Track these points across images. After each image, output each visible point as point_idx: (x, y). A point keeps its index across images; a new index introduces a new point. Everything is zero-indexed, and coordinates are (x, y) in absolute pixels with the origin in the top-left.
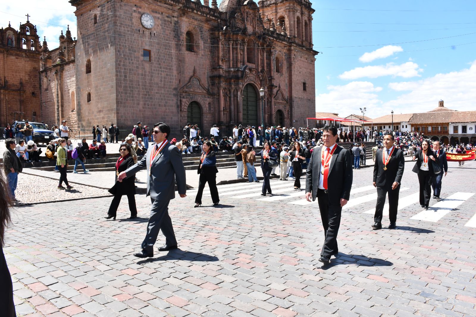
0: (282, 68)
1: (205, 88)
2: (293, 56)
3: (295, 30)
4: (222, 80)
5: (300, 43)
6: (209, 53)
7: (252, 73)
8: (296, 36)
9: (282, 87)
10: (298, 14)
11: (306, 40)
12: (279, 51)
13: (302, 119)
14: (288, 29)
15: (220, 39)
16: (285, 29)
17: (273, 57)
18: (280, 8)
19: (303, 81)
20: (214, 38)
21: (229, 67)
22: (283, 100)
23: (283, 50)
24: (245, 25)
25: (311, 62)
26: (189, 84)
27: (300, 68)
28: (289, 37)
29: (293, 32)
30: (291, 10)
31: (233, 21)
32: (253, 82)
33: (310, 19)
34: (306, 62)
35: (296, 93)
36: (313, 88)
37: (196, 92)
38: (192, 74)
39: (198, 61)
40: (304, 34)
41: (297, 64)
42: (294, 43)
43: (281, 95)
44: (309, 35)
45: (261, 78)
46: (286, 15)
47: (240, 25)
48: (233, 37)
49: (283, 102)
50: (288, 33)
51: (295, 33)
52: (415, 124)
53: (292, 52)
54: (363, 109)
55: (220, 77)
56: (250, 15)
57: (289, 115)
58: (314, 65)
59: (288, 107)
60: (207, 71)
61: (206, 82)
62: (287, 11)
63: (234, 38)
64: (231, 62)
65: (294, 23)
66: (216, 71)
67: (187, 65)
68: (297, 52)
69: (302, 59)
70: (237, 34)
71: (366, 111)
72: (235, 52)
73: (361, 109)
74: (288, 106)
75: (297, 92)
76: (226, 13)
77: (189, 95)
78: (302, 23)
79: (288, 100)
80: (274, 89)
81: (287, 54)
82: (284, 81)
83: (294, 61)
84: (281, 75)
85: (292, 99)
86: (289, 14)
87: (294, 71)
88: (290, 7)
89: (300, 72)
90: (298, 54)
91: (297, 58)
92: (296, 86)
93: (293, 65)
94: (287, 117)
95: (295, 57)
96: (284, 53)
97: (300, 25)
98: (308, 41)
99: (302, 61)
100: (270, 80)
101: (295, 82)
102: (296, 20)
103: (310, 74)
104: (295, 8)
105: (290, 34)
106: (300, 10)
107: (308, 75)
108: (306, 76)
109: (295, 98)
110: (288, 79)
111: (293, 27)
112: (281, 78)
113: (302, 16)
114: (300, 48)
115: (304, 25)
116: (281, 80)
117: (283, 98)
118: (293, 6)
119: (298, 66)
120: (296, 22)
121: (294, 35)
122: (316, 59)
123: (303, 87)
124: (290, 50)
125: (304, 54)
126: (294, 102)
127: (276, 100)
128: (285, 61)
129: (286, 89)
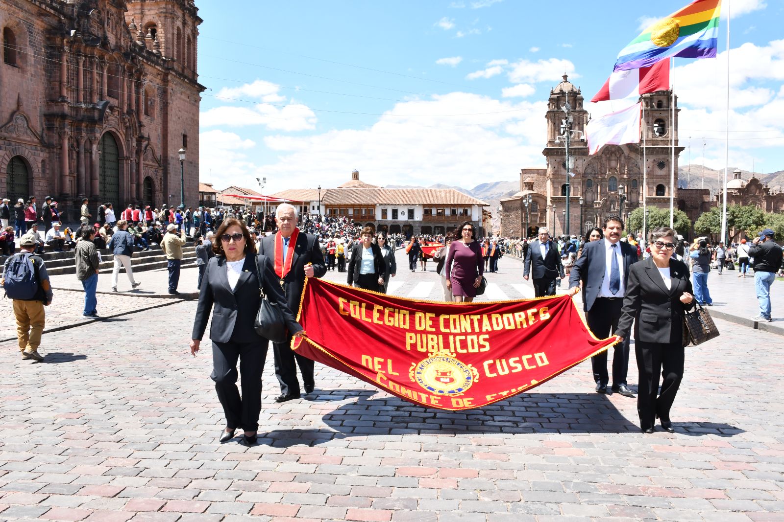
0: (153, 109)
1: (37, 133)
2: (170, 91)
3: (173, 48)
4: (67, 122)
5: (180, 70)
6: (44, 73)
7: (114, 115)
8: (176, 58)
9: (153, 140)
10: (179, 23)
11: (189, 67)
12: (150, 81)
14: (163, 45)
15: (64, 51)
16: (158, 45)
17: (142, 90)
18: (149, 8)
19: (183, 133)
20: (52, 47)
21: (78, 101)
22: (153, 162)
23: (155, 79)
24: (105, 32)
26: (10, 124)
27: (180, 111)
28: (164, 58)
29: (171, 53)
30: (169, 15)
31: (84, 22)
32: (114, 130)
33: (195, 33)
34: (187, 102)
35: (173, 150)
37: (20, 140)
38: (14, 107)
39: (24, 84)
40: (186, 56)
41: (174, 103)
42: (172, 69)
43: (151, 152)
44: (192, 59)
45: (128, 124)
46: (160, 22)
47: (95, 30)
48: (85, 50)
49: (154, 164)
50: (162, 50)
51: (173, 54)
52: (331, 205)
53: (169, 83)
54: (261, 179)
55: (63, 116)
56: (113, 15)
57: (163, 186)
58: (198, 107)
59: (160, 173)
60: (39, 104)
61: (39, 124)
62: (162, 15)
63: (87, 52)
64: (82, 93)
65: (173, 38)
66: (56, 105)
67: (6, 89)
68: (176, 85)
69: (182, 97)
70: (94, 47)
71: (265, 182)
72: (88, 76)
73: (258, 180)
74: (161, 171)
76: (73, 5)
77: (10, 145)
78: (184, 38)
79: (161, 161)
80: (143, 142)
81: (161, 86)
82: (155, 130)
83: (171, 98)
84: (151, 120)
85: (168, 161)
86: (165, 21)
87: (171, 115)
88: (167, 10)
89: (179, 117)
90: (178, 88)
91: (176, 95)
92: (174, 140)
93: (169, 105)
94: (159, 189)
95: (173, 93)
96: (157, 85)
97: (180, 42)
98: (191, 69)
99: (182, 99)
100: (139, 128)
101: (172, 132)
102: (176, 33)
103: (192, 120)
104: (175, 13)
105: (165, 54)
106: (182, 17)
107: (190, 123)
108: (187, 124)
109: (172, 159)
110: (161, 128)
111: (172, 44)
112: (151, 125)
113: (185, 28)
114: (180, 78)
115: (186, 42)
116: (151, 129)
117: (154, 158)
118: (172, 9)
119: (176, 107)
120: (176, 36)
121: (172, 57)
122: (202, 98)
123: (183, 142)
124: (166, 81)
125: (185, 89)
126: (170, 165)
127: (144, 161)
128: (157, 97)
129: (159, 144)
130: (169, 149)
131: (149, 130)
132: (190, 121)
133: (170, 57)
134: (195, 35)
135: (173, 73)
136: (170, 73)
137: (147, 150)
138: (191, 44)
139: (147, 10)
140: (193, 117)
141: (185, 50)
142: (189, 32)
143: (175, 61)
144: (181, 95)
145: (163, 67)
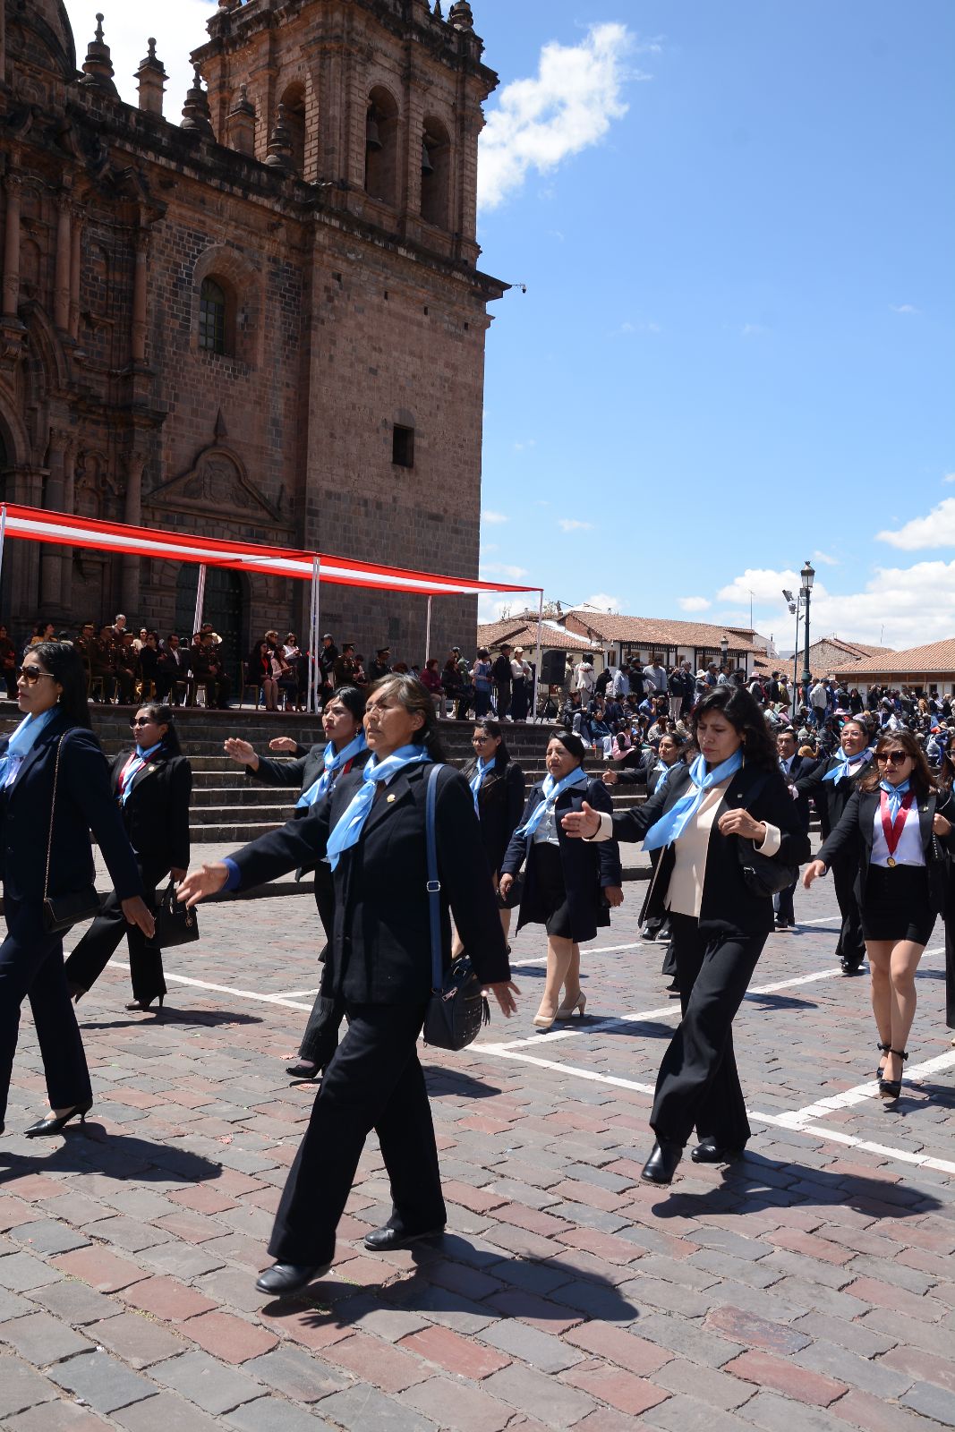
2: (322, 279)
3: (347, 149)
5: (389, 225)
8: (358, 182)
9: (235, 433)
10: (383, 74)
11: (433, 217)
12: (228, 243)
13: (376, 609)
14: (315, 143)
18: (287, 41)
19: (393, 417)
23: (255, 240)
25: (461, 331)
27: (380, 350)
28: (313, 183)
29: (338, 163)
30: (334, 45)
34: (420, 325)
35: (341, 471)
36: (466, 463)
40: (415, 180)
41: (349, 322)
42: (344, 216)
43: (229, 471)
49: (247, 512)
51: (347, 166)
53: (316, 256)
54: (794, 594)
58: (479, 344)
62: (315, 50)
65: (348, 117)
68: (348, 260)
69: (394, 305)
73: (787, 595)
75: (346, 466)
78: (407, 124)
79: (284, 504)
80: (144, 426)
81: (289, 265)
82: (256, 403)
83: (330, 305)
84: (233, 370)
85: (307, 502)
86: (322, 67)
87: (331, 358)
88: (327, 31)
89: (375, 367)
90: (365, 274)
91: (359, 295)
92: (341, 437)
93: (320, 326)
94: (272, 593)
95: (341, 289)
96: (269, 260)
97: (395, 137)
98: (450, 226)
99: (390, 313)
100: (128, 379)
101: (332, 412)
102: (359, 101)
103: (447, 385)
104: (354, 35)
105: (321, 169)
106: (402, 60)
107: (431, 392)
108: (417, 395)
109: (330, 498)
110: (288, 399)
111: (344, 137)
112: (233, 384)
113: (411, 93)
114: (372, 242)
115: (417, 136)
116: (233, 397)
117: (246, 492)
118: (346, 25)
119: (360, 336)
120: (361, 110)
121: (342, 176)
122: (494, 318)
123: (391, 448)
124: (307, 248)
125: (405, 283)
126: (317, 516)
127: (189, 497)
128: (270, 299)
129: (274, 448)
130: (313, 465)
131: (223, 401)
132: (433, 385)
133: (336, 179)
134: (466, 122)
135: (330, 221)
136: (319, 222)
137: (201, 463)
138: (452, 151)
139: (284, 51)
140: (448, 373)
141: (411, 160)
142: (442, 111)
143: (350, 190)
144: (386, 297)
145: (288, 203)
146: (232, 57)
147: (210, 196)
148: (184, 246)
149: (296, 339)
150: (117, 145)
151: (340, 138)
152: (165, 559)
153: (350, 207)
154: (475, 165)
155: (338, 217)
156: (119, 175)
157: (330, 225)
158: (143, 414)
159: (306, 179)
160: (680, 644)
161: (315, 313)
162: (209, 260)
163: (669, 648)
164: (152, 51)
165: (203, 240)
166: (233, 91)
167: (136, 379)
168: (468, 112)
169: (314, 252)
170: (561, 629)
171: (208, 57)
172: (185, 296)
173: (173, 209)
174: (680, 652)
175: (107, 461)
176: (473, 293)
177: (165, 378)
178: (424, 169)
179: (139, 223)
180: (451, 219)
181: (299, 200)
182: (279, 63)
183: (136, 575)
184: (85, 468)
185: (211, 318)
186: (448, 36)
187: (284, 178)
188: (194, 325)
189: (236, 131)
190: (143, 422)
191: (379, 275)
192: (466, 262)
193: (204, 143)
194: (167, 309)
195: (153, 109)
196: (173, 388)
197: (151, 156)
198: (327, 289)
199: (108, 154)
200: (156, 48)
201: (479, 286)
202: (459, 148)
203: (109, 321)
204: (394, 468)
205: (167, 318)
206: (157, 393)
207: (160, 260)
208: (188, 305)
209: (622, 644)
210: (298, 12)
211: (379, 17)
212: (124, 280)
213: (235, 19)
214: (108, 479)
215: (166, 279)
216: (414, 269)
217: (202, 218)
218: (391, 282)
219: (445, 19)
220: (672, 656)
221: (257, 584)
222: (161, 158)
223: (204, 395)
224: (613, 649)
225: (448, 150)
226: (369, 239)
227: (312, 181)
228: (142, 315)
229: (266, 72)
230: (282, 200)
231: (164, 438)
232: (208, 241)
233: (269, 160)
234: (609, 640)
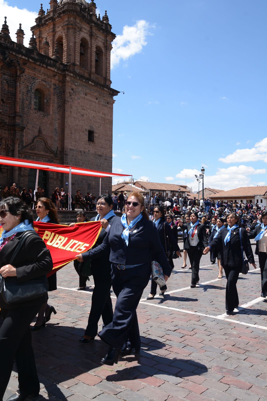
0: (49, 106)
2: (68, 90)
3: (75, 54)
5: (86, 75)
8: (78, 63)
9: (44, 133)
10: (84, 34)
11: (98, 73)
12: (42, 80)
13: (84, 181)
14: (66, 53)
18: (58, 25)
19: (88, 128)
22: (47, 153)
23: (49, 79)
25: (106, 104)
27: (84, 110)
29: (72, 58)
30: (71, 26)
34: (95, 103)
35: (74, 143)
36: (108, 141)
40: (93, 63)
41: (76, 102)
42: (74, 72)
43: (43, 143)
46: (64, 34)
50: (65, 58)
51: (75, 59)
53: (66, 84)
54: (198, 176)
57: (60, 175)
58: (112, 109)
62: (66, 27)
65: (75, 46)
68: (76, 85)
69: (88, 97)
73: (196, 176)
74: (58, 161)
75: (75, 142)
78: (91, 48)
79: (58, 152)
80: (19, 131)
81: (59, 86)
82: (50, 124)
83: (70, 97)
84: (44, 115)
85: (64, 152)
86: (68, 32)
87: (71, 112)
88: (69, 22)
89: (83, 114)
90: (80, 88)
91: (78, 94)
92: (74, 134)
93: (68, 103)
94: (55, 177)
95: (73, 93)
96: (53, 85)
97: (88, 51)
98: (103, 76)
99: (87, 99)
100: (14, 118)
101: (71, 127)
102: (78, 41)
103: (103, 119)
104: (76, 23)
105: (68, 60)
106: (89, 30)
107: (99, 121)
108: (95, 122)
109: (71, 151)
110: (59, 123)
111: (74, 51)
112: (43, 119)
113: (92, 39)
114: (82, 80)
115: (94, 51)
116: (43, 122)
117: (47, 149)
118: (74, 21)
119: (79, 106)
120: (78, 44)
121: (73, 62)
122: (115, 101)
123: (88, 137)
124: (64, 81)
125: (91, 91)
126: (67, 155)
127: (32, 150)
128: (54, 95)
129: (55, 137)
130: (66, 141)
131: (41, 124)
132: (99, 119)
133: (72, 62)
134: (107, 48)
135: (70, 74)
136: (67, 74)
137: (35, 141)
138: (104, 55)
139: (57, 28)
140: (103, 116)
141: (93, 58)
142: (101, 44)
143: (76, 66)
144: (86, 95)
145: (59, 69)
146: (42, 29)
147: (37, 67)
148: (30, 81)
149: (61, 107)
150: (11, 53)
151: (73, 51)
152: (25, 168)
153: (76, 70)
154: (110, 59)
155: (72, 73)
156: (11, 61)
157: (70, 75)
158: (19, 127)
159: (63, 62)
160: (167, 190)
161: (66, 99)
162: (37, 85)
163: (164, 191)
164: (20, 27)
165: (35, 79)
166: (43, 38)
167: (17, 118)
168: (108, 45)
169: (66, 83)
170: (134, 186)
171: (36, 29)
172: (30, 95)
173: (27, 70)
174: (167, 192)
175: (8, 141)
176: (110, 94)
177: (25, 117)
178: (96, 60)
179: (17, 74)
180: (103, 74)
181: (62, 68)
182: (55, 31)
183: (17, 173)
184: (2, 142)
185: (37, 100)
186: (102, 24)
187: (58, 62)
188: (33, 103)
189: (44, 49)
190: (19, 130)
191: (84, 89)
192: (108, 85)
193: (35, 52)
194: (25, 98)
195: (21, 43)
196: (27, 120)
197: (20, 56)
198: (70, 93)
199: (8, 55)
200: (21, 26)
201: (111, 92)
202: (106, 54)
203: (9, 101)
204: (89, 142)
205: (25, 100)
206: (22, 121)
207: (23, 85)
208: (31, 97)
209: (151, 190)
210: (61, 17)
211: (83, 19)
212: (13, 90)
213: (43, 19)
214: (9, 146)
215: (25, 90)
216: (94, 87)
217: (35, 73)
218: (87, 91)
219: (101, 20)
220: (165, 193)
221: (51, 175)
222: (23, 56)
223: (36, 122)
224: (148, 191)
225: (102, 55)
226: (81, 79)
227: (65, 63)
228: (18, 100)
229: (52, 33)
230: (57, 68)
231: (24, 134)
232: (37, 80)
233: (53, 57)
234: (147, 189)
